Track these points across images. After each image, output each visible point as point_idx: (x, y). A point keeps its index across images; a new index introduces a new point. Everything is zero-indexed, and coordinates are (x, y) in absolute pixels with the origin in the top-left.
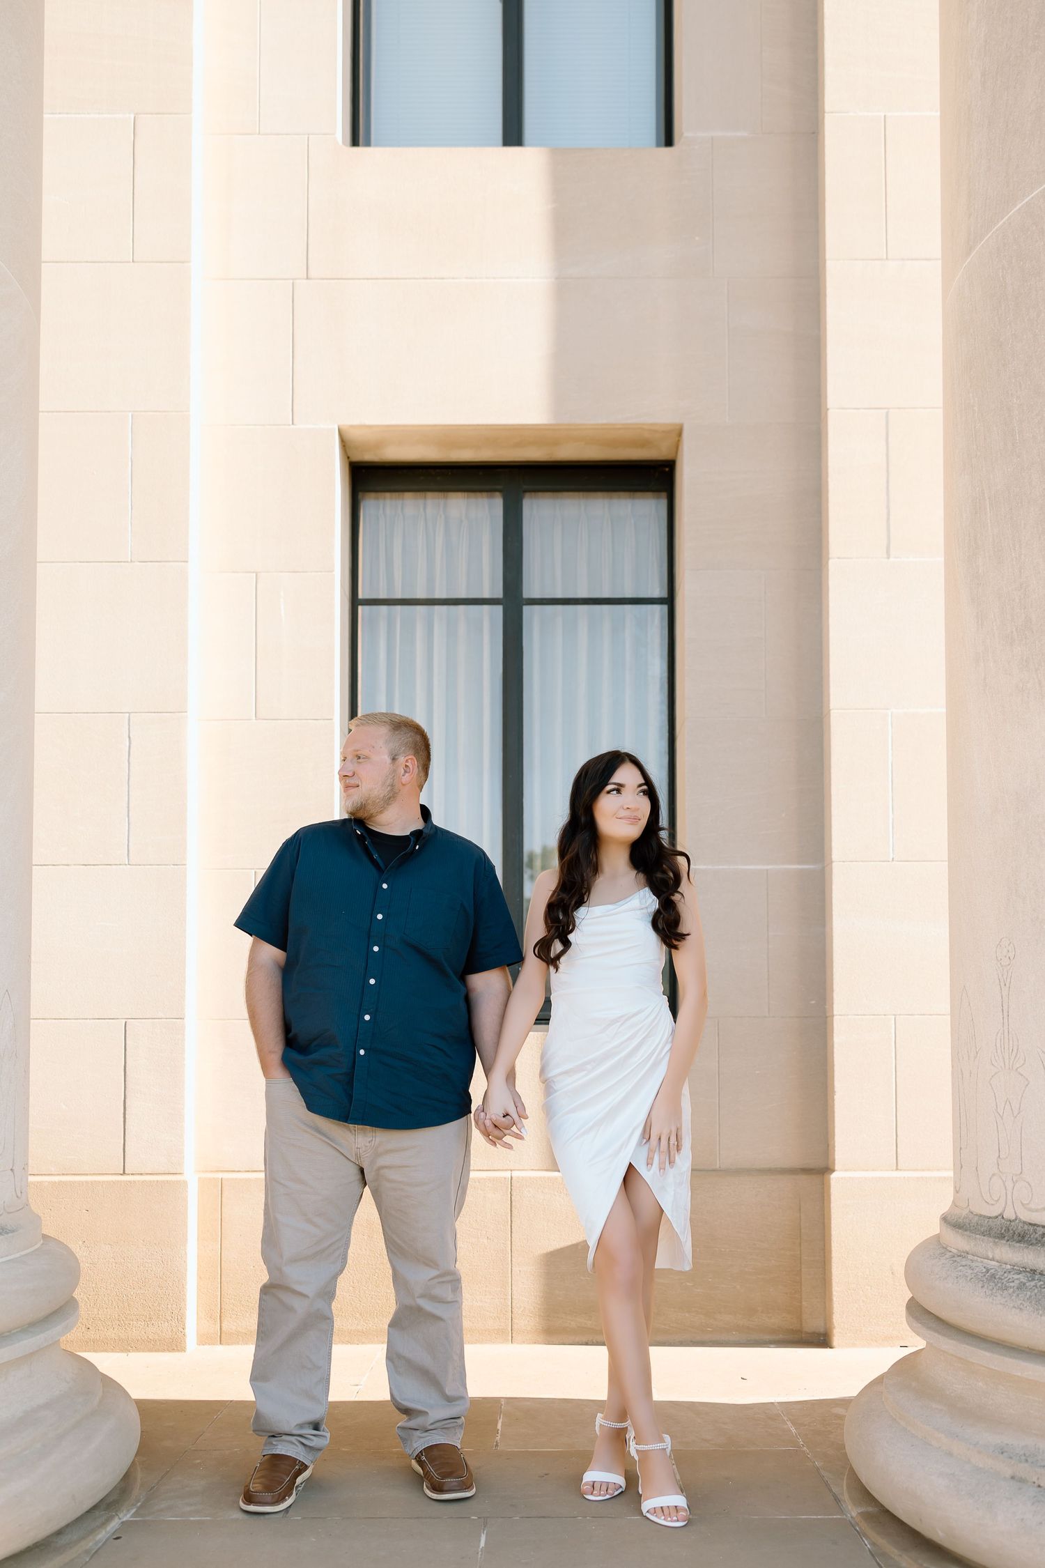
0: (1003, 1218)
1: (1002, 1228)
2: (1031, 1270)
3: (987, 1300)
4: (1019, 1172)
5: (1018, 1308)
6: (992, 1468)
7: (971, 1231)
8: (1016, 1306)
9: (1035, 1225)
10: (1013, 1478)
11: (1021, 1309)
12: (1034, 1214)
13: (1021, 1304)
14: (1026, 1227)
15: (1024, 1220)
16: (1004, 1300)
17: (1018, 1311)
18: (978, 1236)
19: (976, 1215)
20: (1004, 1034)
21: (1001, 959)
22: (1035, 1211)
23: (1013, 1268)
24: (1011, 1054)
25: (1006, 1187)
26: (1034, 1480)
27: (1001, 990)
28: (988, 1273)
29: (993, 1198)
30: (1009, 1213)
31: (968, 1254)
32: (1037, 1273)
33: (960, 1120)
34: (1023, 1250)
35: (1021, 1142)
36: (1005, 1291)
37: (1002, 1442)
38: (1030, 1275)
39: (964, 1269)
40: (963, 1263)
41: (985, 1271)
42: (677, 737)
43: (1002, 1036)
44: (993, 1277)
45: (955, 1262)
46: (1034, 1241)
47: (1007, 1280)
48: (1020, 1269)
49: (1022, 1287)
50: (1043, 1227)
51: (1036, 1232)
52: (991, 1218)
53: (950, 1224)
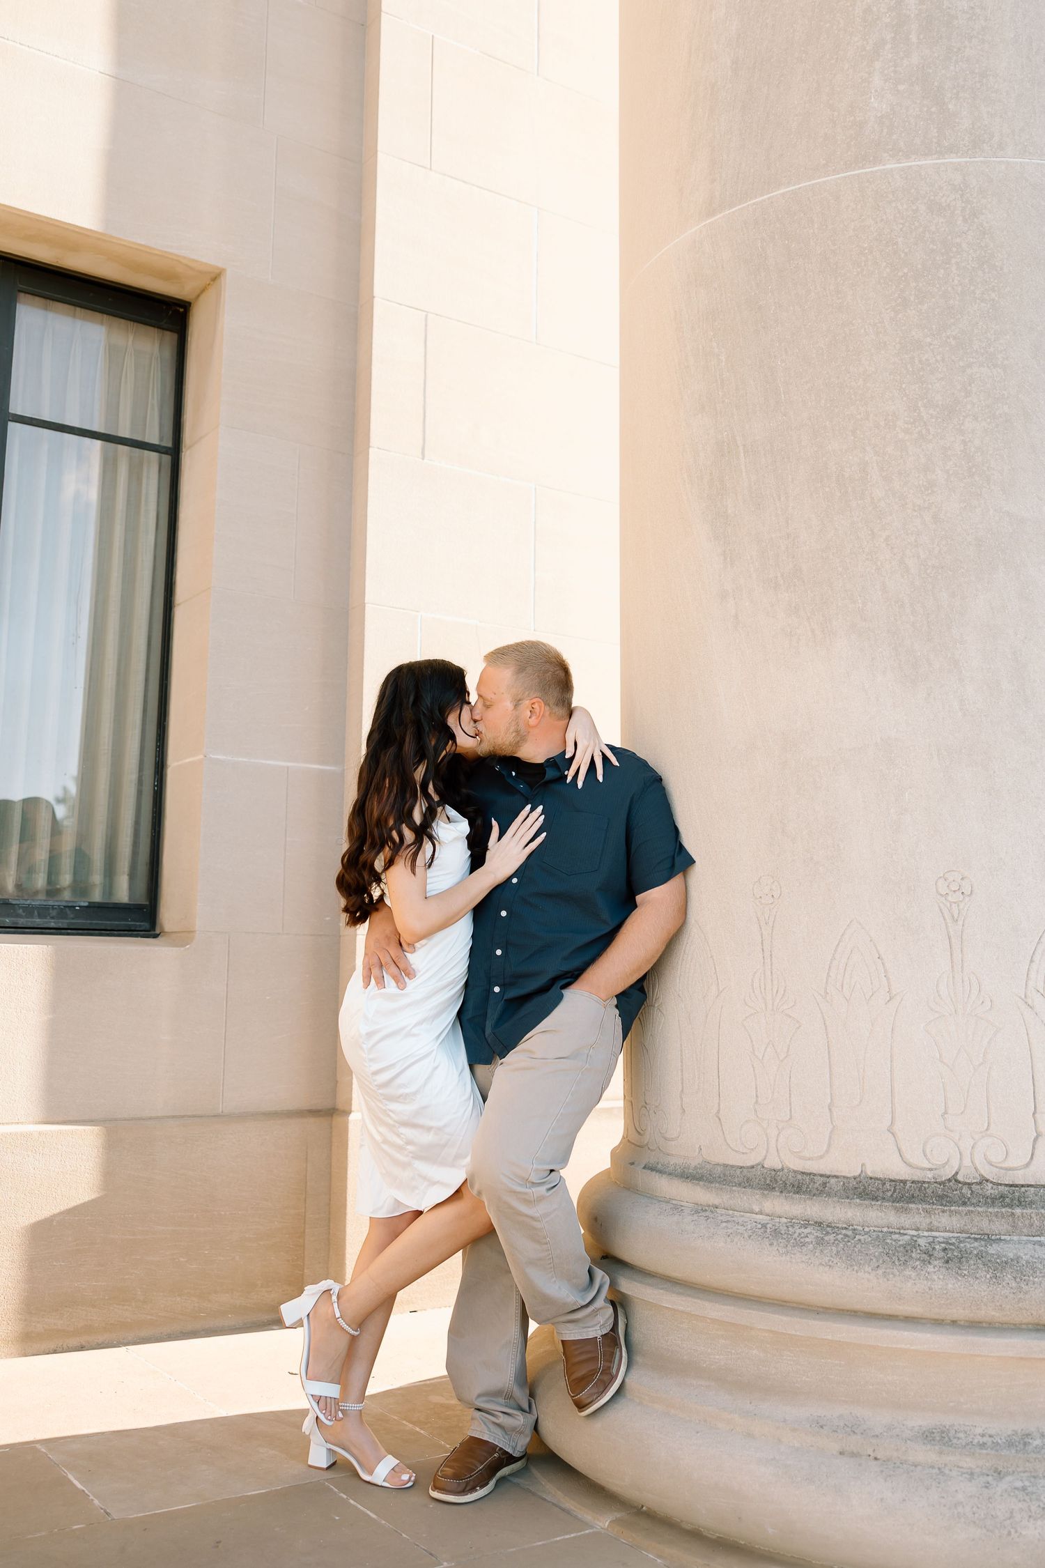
0: (763, 1167)
1: (765, 1178)
2: (816, 1223)
3: (784, 1258)
4: (789, 1117)
5: (827, 1265)
6: (812, 1446)
7: (719, 1183)
8: (823, 1263)
9: (810, 1174)
10: (841, 1453)
11: (830, 1266)
12: (809, 1163)
13: (829, 1260)
14: (799, 1177)
15: (796, 1169)
16: (807, 1257)
17: (827, 1268)
18: (734, 1188)
19: (718, 1164)
20: (764, 974)
21: (761, 897)
22: (809, 1159)
23: (792, 1221)
24: (774, 995)
25: (767, 1134)
26: (869, 1453)
27: (761, 928)
28: (766, 1228)
29: (745, 1147)
30: (773, 1162)
31: (717, 1208)
32: (828, 1226)
33: (682, 1062)
34: (805, 1201)
35: (790, 1086)
36: (804, 1249)
37: (811, 1415)
38: (819, 1228)
39: (729, 1225)
40: (720, 1218)
41: (760, 1226)
42: (179, 605)
43: (763, 976)
44: (776, 1233)
45: (707, 1218)
46: (815, 1191)
47: (796, 1235)
48: (802, 1222)
49: (820, 1242)
50: (821, 1176)
51: (814, 1182)
52: (744, 1167)
53: (670, 1174)
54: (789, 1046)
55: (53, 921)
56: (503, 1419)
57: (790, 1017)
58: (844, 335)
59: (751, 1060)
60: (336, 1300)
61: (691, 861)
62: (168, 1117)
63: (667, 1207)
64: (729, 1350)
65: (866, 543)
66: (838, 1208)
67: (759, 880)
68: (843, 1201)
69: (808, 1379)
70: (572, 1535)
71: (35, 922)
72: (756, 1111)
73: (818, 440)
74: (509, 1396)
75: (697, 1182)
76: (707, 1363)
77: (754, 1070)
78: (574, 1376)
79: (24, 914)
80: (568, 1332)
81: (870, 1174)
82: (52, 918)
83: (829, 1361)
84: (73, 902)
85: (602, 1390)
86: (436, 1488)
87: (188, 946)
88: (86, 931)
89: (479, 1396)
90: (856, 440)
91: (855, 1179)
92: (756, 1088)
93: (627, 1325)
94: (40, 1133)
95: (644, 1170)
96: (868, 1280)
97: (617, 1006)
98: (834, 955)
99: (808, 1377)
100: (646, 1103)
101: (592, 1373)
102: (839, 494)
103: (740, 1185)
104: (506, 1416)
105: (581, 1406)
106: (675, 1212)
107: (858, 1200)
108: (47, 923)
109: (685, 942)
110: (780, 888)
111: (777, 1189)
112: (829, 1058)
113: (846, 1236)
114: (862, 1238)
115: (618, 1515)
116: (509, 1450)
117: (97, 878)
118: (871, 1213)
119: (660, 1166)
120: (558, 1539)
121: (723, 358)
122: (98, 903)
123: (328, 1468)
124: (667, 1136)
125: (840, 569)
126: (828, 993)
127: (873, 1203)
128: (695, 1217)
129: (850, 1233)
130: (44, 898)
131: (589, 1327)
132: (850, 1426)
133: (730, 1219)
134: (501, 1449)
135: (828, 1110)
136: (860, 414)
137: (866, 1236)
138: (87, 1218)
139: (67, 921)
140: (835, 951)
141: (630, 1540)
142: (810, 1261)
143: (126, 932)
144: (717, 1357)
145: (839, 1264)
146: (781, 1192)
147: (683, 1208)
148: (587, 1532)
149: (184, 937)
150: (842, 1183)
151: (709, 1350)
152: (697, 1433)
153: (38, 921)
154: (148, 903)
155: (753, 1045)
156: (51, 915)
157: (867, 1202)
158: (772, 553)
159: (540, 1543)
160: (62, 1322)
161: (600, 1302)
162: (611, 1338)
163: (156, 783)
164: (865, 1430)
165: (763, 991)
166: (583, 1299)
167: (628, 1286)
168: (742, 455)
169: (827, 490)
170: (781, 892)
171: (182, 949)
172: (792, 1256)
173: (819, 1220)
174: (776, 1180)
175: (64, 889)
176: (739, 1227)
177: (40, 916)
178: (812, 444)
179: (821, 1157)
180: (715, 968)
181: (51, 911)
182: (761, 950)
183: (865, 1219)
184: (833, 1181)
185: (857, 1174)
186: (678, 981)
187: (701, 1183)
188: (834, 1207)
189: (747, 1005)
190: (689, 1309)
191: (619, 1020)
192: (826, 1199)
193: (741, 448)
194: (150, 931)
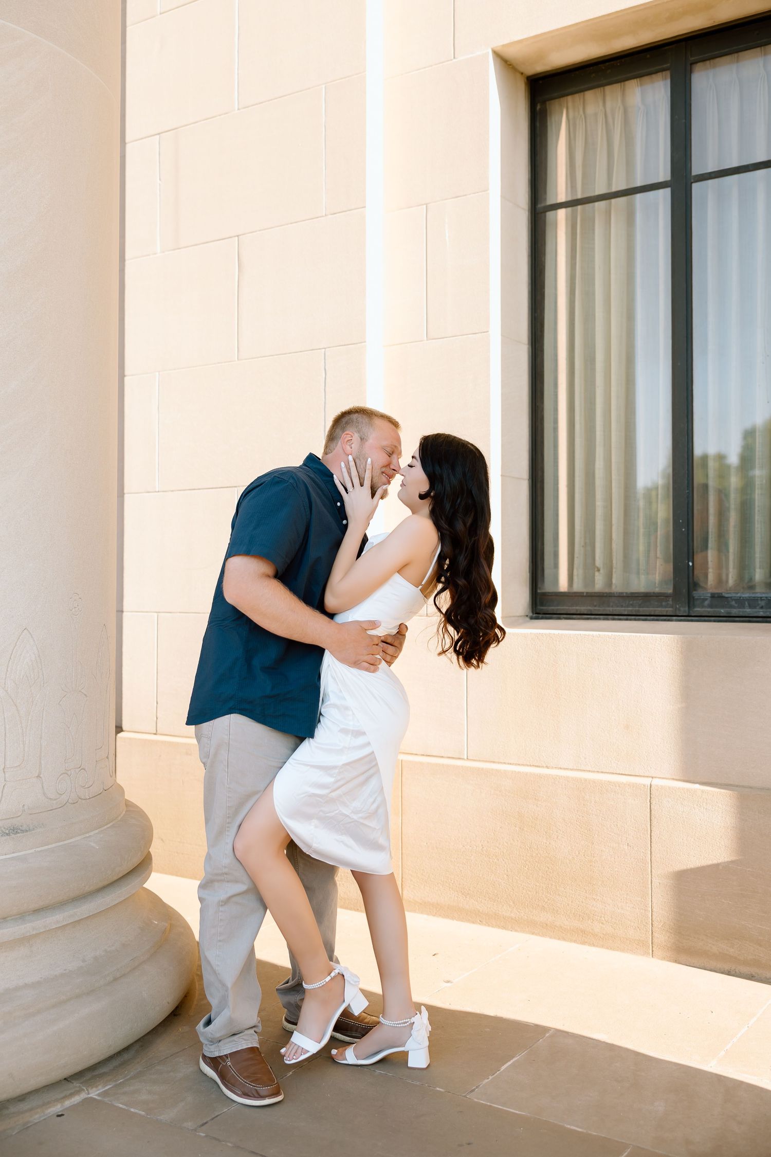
55: (761, 610)
71: (746, 611)
79: (736, 605)
82: (762, 608)
108: (756, 612)
130: (763, 591)
153: (748, 611)
156: (761, 606)
177: (750, 607)
181: (760, 602)
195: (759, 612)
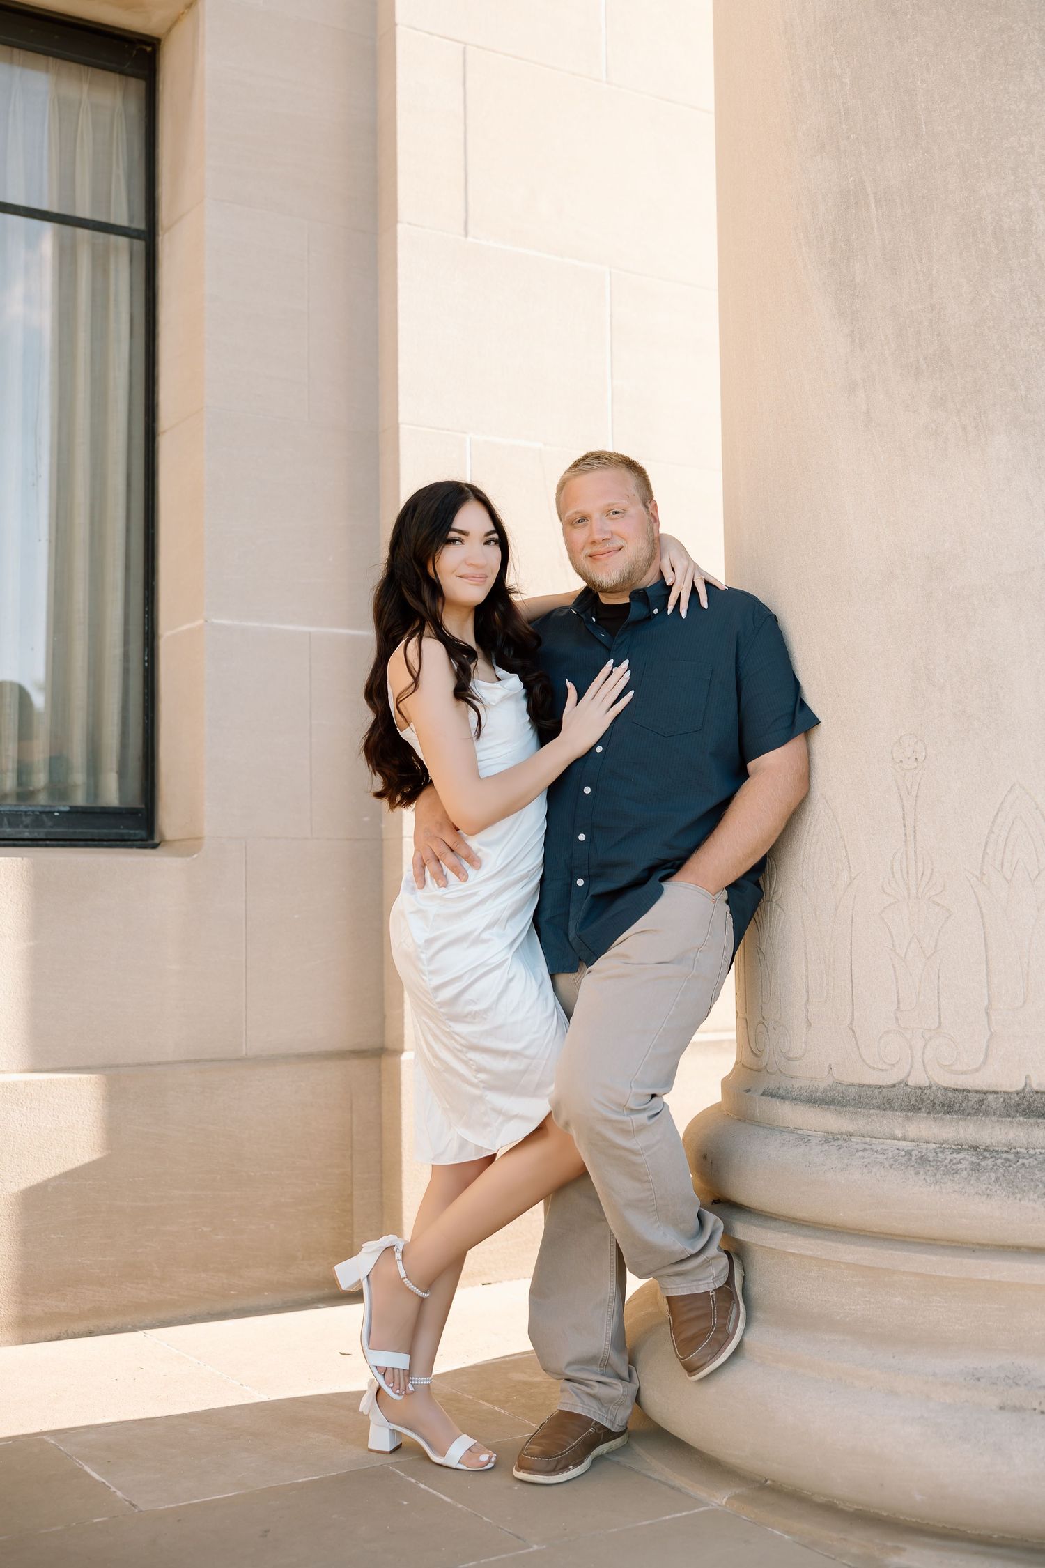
0: (907, 1085)
2: (971, 1147)
3: (932, 1188)
4: (937, 1024)
5: (984, 1194)
6: (967, 1401)
7: (854, 1106)
8: (980, 1192)
9: (964, 1090)
10: (1002, 1408)
11: (988, 1195)
12: (963, 1077)
13: (987, 1189)
14: (951, 1094)
15: (945, 1085)
16: (961, 1186)
17: (984, 1198)
18: (872, 1111)
19: (852, 1085)
20: (906, 854)
21: (901, 761)
22: (962, 1073)
23: (941, 1146)
24: (920, 879)
25: (911, 1047)
26: (1034, 1406)
27: (901, 799)
28: (911, 1155)
29: (885, 1063)
30: (918, 1079)
31: (851, 1135)
32: (985, 1150)
33: (807, 967)
34: (957, 1122)
35: (938, 986)
36: (957, 1176)
37: (966, 1367)
38: (974, 1153)
39: (866, 1154)
40: (855, 1146)
41: (903, 1153)
42: (165, 432)
43: (905, 856)
44: (923, 1160)
45: (840, 1147)
46: (969, 1110)
47: (947, 1161)
48: (954, 1147)
49: (976, 1168)
50: (977, 1092)
51: (968, 1100)
52: (883, 1086)
53: (794, 1099)
54: (937, 939)
55: (27, 830)
56: (598, 1390)
57: (938, 905)
58: (1001, 43)
59: (891, 958)
60: (400, 1258)
61: (817, 722)
62: (181, 1062)
63: (791, 1138)
64: (867, 1299)
65: (1030, 313)
66: (997, 1129)
67: (899, 740)
68: (1003, 1119)
69: (960, 1328)
70: (684, 1514)
72: (897, 1019)
73: (969, 182)
74: (605, 1364)
75: (827, 1107)
76: (842, 1314)
77: (895, 971)
78: (683, 1336)
80: (675, 1286)
81: (1035, 1087)
82: (26, 827)
83: (987, 1305)
84: (51, 806)
85: (716, 1350)
86: (521, 1468)
87: (195, 856)
88: (68, 843)
89: (570, 1364)
90: (1018, 180)
91: (1017, 1094)
92: (898, 992)
93: (744, 1278)
94: (26, 1083)
95: (763, 1097)
96: (1034, 1210)
97: (728, 902)
98: (991, 827)
99: (961, 1325)
100: (764, 1018)
101: (706, 1331)
102: (996, 251)
103: (879, 1107)
104: (601, 1384)
105: (691, 1369)
106: (801, 1142)
107: (1021, 1119)
108: (20, 833)
109: (809, 822)
110: (925, 749)
111: (923, 1110)
112: (986, 951)
113: (1007, 1160)
114: (1026, 1161)
115: (738, 1491)
116: (608, 1425)
117: (79, 777)
118: (1037, 1132)
119: (781, 1091)
120: (667, 1517)
121: (847, 81)
122: (82, 807)
123: (393, 1451)
124: (791, 1055)
125: (998, 347)
126: (984, 874)
127: (1040, 1121)
128: (825, 1147)
129: (1011, 1157)
130: (14, 802)
131: (700, 1280)
132: (1012, 1377)
133: (867, 1147)
134: (597, 1423)
135: (985, 1015)
136: (1022, 146)
137: (1031, 1159)
138: (88, 1183)
139: (45, 830)
140: (993, 822)
141: (753, 1516)
142: (964, 1190)
143: (118, 843)
144: (854, 1307)
145: (998, 1192)
146: (929, 1113)
147: (810, 1138)
148: (702, 1509)
149: (190, 845)
150: (1002, 1099)
151: (844, 1300)
152: (830, 1392)
154: (143, 806)
155: (893, 941)
156: (25, 823)
157: (1032, 1120)
158: (912, 330)
159: (647, 1523)
160: (64, 1304)
161: (713, 1251)
162: (726, 1292)
163: (146, 658)
164: (1029, 1382)
165: (905, 875)
166: (694, 1249)
167: (745, 1231)
168: (873, 205)
169: (981, 246)
170: (926, 753)
171: (188, 859)
172: (943, 1185)
173: (974, 1144)
174: (922, 1100)
175: (39, 791)
176: (878, 1156)
177: (10, 825)
178: (962, 188)
179: (977, 1070)
180: (846, 851)
181: (24, 818)
182: (902, 825)
183: (1030, 1141)
184: (991, 1097)
185: (1020, 1087)
186: (801, 869)
187: (831, 1107)
188: (993, 1128)
189: (885, 892)
190: (819, 1253)
191: (730, 919)
192: (983, 1119)
193: (871, 198)
194: (147, 840)
195: (24, 832)
